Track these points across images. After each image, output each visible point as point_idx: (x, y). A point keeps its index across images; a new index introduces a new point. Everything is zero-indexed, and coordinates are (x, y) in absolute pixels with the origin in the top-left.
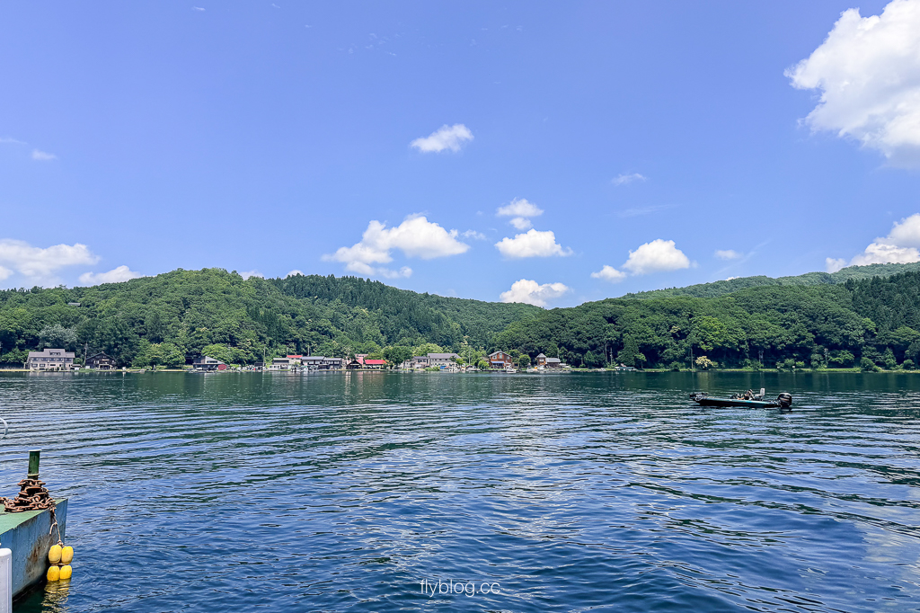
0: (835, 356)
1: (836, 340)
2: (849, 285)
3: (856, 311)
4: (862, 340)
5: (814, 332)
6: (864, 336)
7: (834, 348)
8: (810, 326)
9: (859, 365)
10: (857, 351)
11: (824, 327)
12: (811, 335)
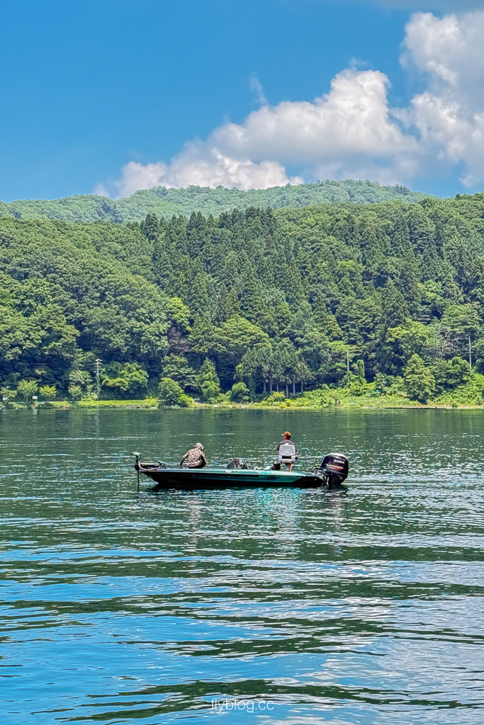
0: (113, 374)
1: (118, 341)
2: (149, 227)
3: (158, 282)
4: (164, 343)
5: (78, 324)
6: (168, 334)
7: (112, 356)
8: (72, 311)
9: (156, 394)
10: (153, 365)
11: (97, 314)
12: (72, 330)
